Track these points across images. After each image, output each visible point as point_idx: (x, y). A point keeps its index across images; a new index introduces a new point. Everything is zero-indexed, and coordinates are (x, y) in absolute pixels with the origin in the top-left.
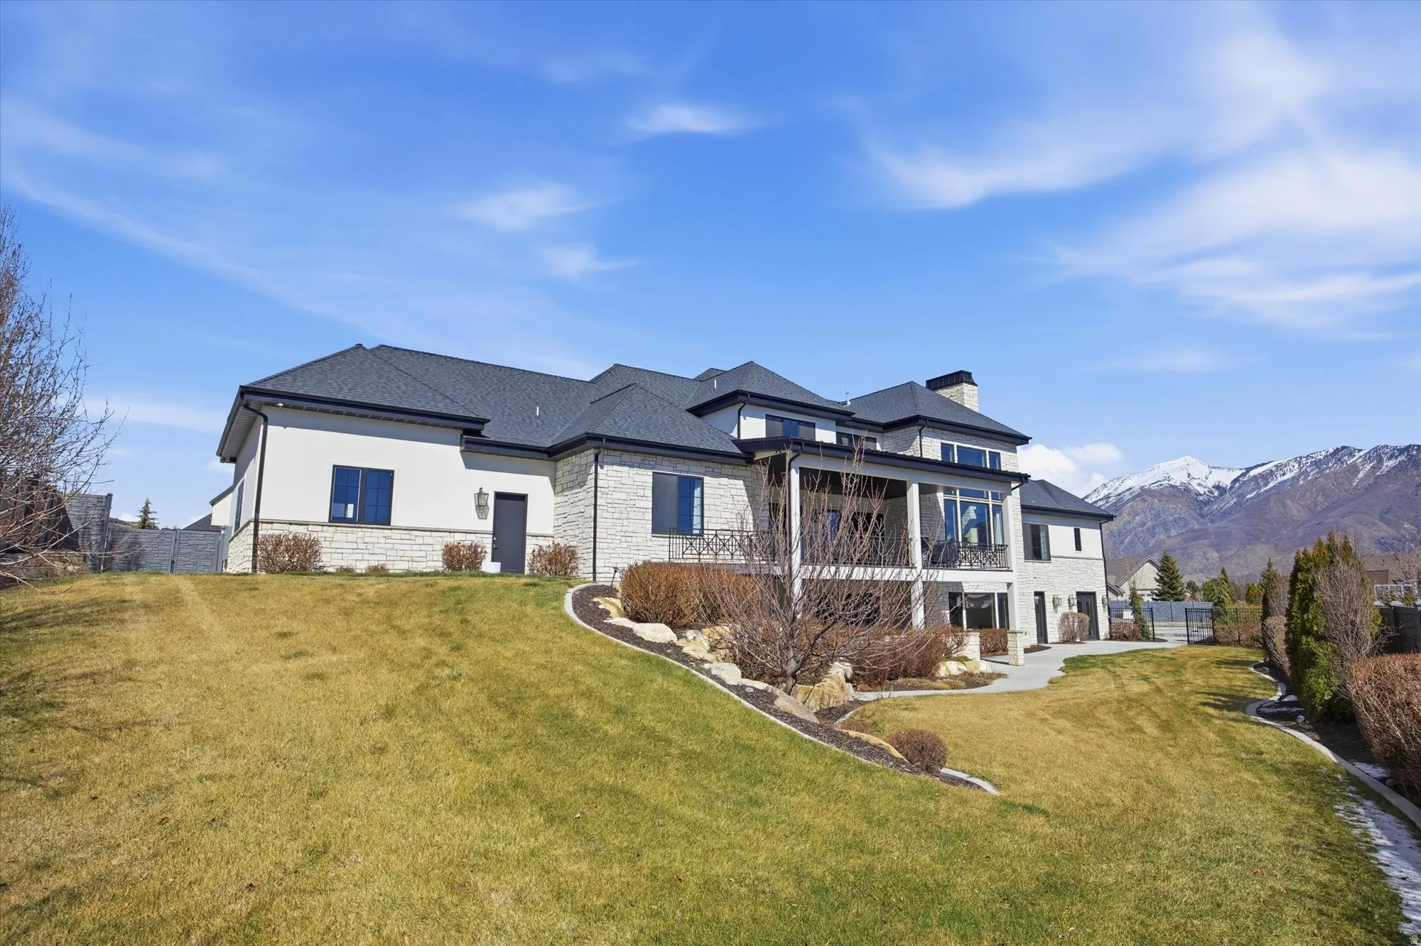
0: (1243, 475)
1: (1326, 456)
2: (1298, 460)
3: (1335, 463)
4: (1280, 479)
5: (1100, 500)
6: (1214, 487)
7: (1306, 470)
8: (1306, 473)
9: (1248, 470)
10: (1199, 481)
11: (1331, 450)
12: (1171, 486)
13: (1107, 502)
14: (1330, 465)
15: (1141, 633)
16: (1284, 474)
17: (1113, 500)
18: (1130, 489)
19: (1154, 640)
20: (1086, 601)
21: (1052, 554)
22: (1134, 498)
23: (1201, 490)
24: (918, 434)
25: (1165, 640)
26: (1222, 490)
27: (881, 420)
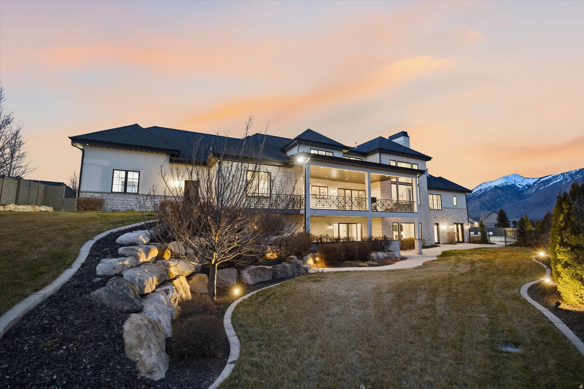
0: (538, 180)
1: (576, 172)
2: (563, 174)
3: (580, 175)
4: (554, 182)
5: (478, 191)
6: (526, 185)
7: (566, 178)
8: (567, 179)
9: (540, 179)
10: (519, 183)
11: (578, 170)
12: (507, 185)
13: (481, 192)
14: (577, 176)
15: (484, 240)
16: (556, 180)
17: (483, 191)
18: (490, 187)
19: (490, 243)
20: (459, 226)
21: (442, 207)
22: (491, 190)
23: (520, 187)
24: (379, 156)
25: (495, 244)
26: (529, 186)
27: (365, 151)
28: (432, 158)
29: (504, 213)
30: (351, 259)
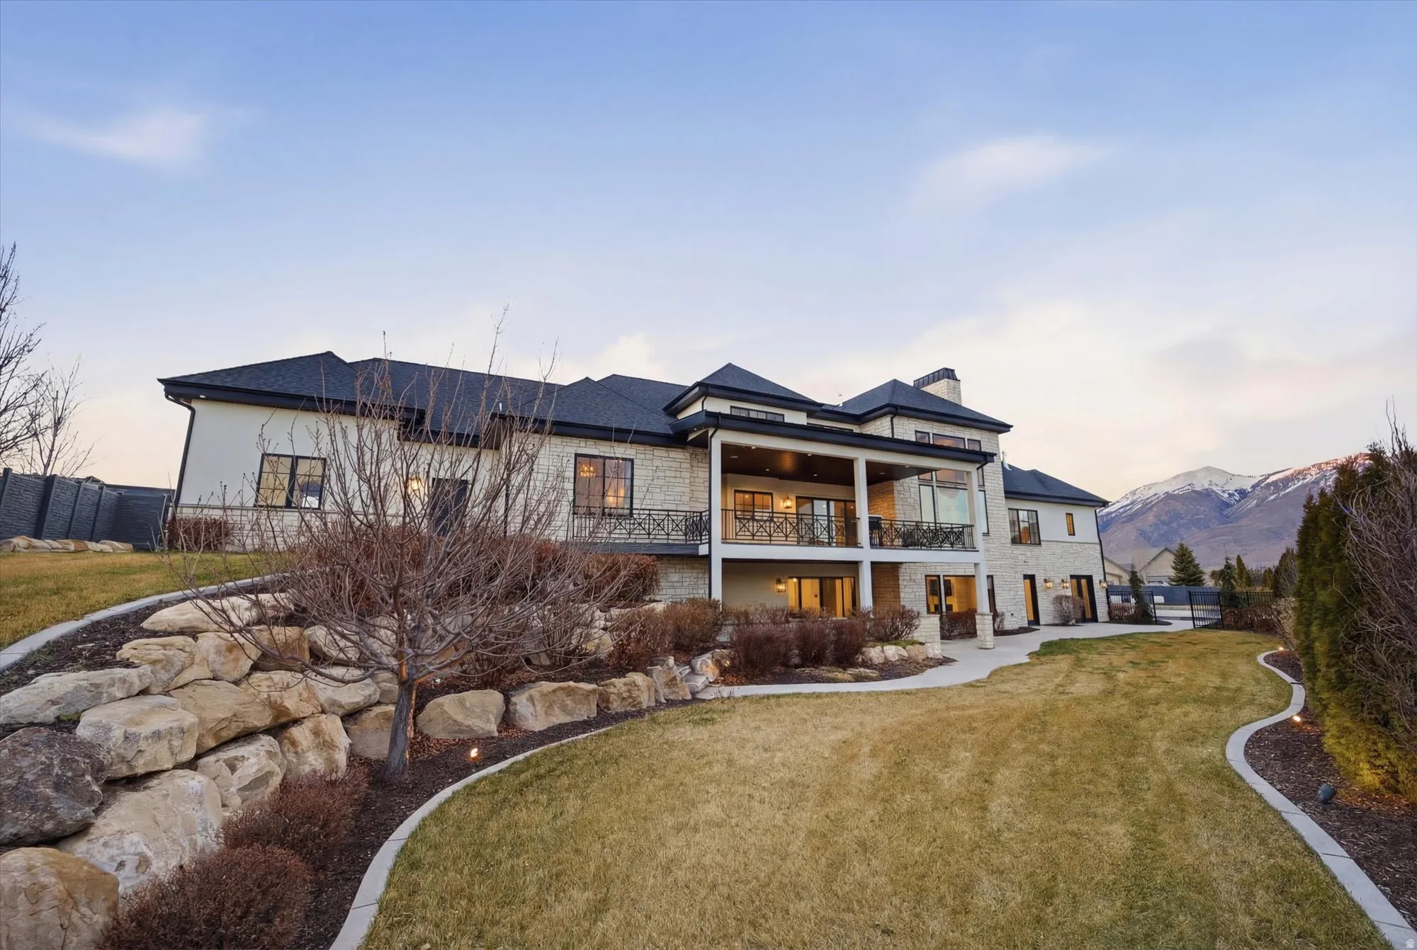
0: (1263, 480)
2: (1319, 466)
4: (1299, 483)
5: (1129, 504)
6: (1235, 491)
7: (1326, 475)
8: (1327, 478)
9: (1268, 476)
10: (1220, 487)
12: (1193, 491)
13: (1132, 508)
15: (1144, 616)
16: (1303, 479)
18: (1155, 495)
19: (1157, 623)
20: (1083, 583)
21: (1042, 539)
22: (1160, 502)
23: (1223, 495)
24: (890, 423)
25: (1170, 624)
26: (1243, 493)
27: (858, 412)
28: (1012, 426)
29: (1190, 553)
30: (818, 660)
